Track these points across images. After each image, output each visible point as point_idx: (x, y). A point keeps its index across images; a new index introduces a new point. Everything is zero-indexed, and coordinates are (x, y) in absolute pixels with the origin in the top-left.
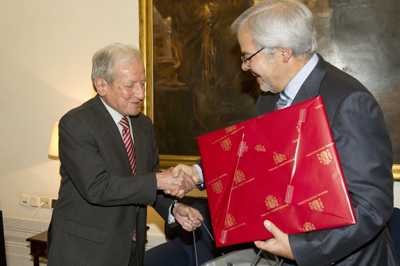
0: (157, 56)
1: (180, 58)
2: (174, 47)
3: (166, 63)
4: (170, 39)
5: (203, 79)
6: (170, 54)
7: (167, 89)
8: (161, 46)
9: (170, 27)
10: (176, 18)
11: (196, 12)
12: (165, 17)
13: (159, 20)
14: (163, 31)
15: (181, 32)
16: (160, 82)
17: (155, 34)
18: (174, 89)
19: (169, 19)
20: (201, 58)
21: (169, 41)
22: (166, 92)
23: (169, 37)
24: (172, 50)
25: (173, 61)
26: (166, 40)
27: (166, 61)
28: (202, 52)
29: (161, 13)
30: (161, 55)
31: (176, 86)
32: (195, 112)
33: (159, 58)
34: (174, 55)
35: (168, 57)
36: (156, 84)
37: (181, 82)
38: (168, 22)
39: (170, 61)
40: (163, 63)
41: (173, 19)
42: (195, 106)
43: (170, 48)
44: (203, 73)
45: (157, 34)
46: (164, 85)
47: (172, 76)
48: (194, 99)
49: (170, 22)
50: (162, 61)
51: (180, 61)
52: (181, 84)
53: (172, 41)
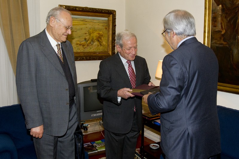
0: (213, 27)
1: (225, 28)
2: (222, 22)
3: (217, 31)
4: (220, 17)
5: (237, 41)
6: (220, 26)
7: (217, 45)
8: (216, 21)
9: (220, 11)
10: (224, 5)
11: (235, 2)
12: (218, 5)
13: (215, 7)
14: (217, 13)
15: (226, 13)
16: (214, 41)
17: (212, 15)
18: (221, 46)
19: (220, 6)
20: (236, 28)
21: (219, 19)
22: (217, 47)
23: (220, 16)
24: (221, 24)
25: (221, 30)
26: (218, 18)
27: (217, 30)
28: (237, 25)
29: (216, 3)
30: (215, 27)
31: (222, 44)
32: (231, 60)
33: (214, 28)
34: (222, 26)
35: (219, 28)
36: (212, 42)
37: (225, 42)
38: (220, 8)
39: (220, 30)
40: (216, 31)
41: (222, 6)
42: (231, 56)
43: (220, 23)
44: (237, 37)
45: (214, 15)
46: (216, 43)
47: (221, 38)
48: (231, 52)
49: (221, 8)
50: (216, 30)
51: (225, 30)
52: (225, 43)
53: (221, 19)
